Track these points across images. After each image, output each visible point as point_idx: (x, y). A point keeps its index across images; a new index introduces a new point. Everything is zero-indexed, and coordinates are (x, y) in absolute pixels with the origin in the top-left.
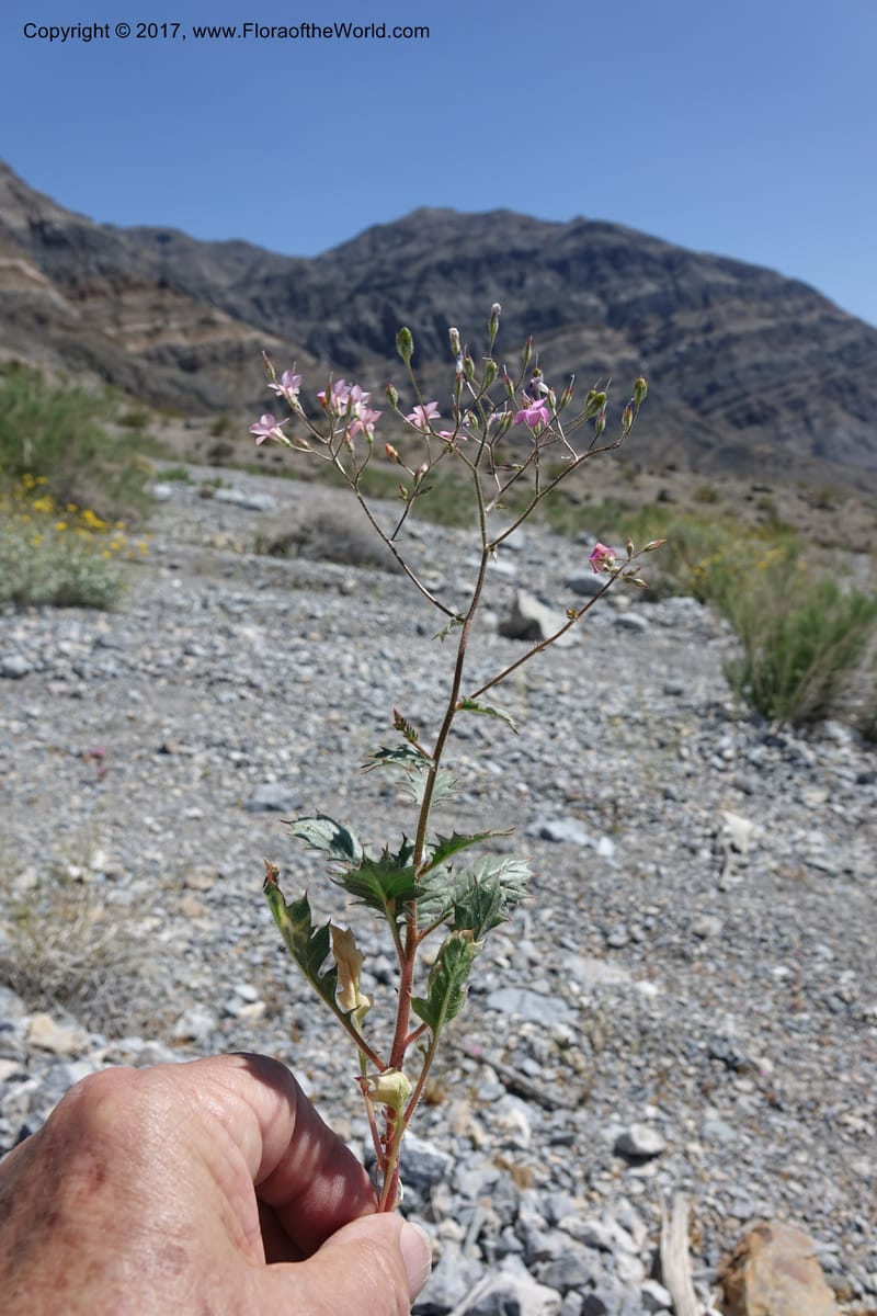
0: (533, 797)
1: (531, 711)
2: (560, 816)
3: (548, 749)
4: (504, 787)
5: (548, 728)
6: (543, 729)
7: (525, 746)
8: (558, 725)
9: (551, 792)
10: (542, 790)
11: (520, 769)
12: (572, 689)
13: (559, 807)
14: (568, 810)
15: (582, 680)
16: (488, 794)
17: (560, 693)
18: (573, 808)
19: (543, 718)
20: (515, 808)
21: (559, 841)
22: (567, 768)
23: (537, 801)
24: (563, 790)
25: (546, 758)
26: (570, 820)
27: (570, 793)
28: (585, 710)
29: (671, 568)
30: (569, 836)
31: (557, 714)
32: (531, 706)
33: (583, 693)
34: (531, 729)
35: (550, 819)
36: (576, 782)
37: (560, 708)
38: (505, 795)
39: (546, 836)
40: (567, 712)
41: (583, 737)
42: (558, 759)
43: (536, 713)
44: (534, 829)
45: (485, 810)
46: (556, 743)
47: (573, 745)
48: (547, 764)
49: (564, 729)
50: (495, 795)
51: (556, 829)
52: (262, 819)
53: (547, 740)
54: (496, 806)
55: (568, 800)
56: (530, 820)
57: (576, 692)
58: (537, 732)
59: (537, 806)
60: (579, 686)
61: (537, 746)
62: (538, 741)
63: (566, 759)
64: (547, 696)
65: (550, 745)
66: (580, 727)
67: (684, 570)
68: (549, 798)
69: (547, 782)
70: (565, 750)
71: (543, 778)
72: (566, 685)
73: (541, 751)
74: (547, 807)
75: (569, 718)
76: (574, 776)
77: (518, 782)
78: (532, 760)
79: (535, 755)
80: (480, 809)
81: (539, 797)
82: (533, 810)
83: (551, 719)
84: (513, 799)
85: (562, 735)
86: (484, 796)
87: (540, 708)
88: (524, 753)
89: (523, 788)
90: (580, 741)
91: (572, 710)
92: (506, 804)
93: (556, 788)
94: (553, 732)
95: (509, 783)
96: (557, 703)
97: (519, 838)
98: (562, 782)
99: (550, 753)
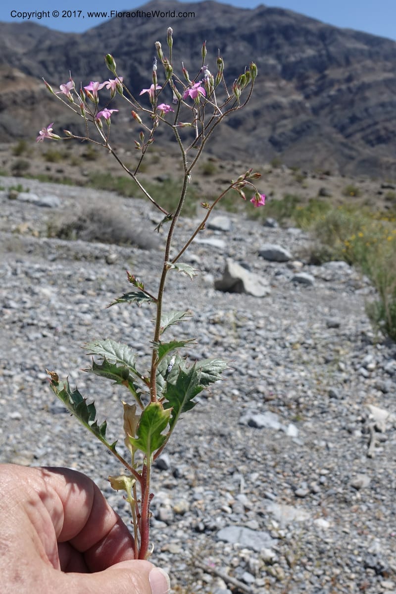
0: (243, 398)
1: (239, 341)
2: (262, 411)
3: (251, 366)
4: (223, 392)
5: (251, 352)
6: (247, 353)
7: (236, 364)
8: (257, 350)
9: (255, 395)
10: (249, 394)
11: (234, 380)
12: (266, 325)
13: (260, 405)
14: (266, 407)
15: (272, 319)
16: (213, 397)
17: (258, 328)
18: (270, 405)
19: (247, 346)
20: (231, 406)
21: (261, 427)
22: (265, 379)
23: (246, 401)
24: (263, 393)
25: (250, 372)
26: (268, 413)
27: (267, 395)
28: (275, 339)
29: (330, 242)
30: (268, 424)
31: (256, 343)
32: (239, 337)
33: (274, 327)
34: (240, 353)
35: (255, 413)
36: (271, 388)
37: (258, 338)
38: (224, 398)
39: (252, 424)
40: (263, 341)
41: (274, 357)
42: (259, 373)
43: (243, 342)
44: (244, 420)
45: (212, 408)
46: (256, 361)
47: (268, 363)
48: (251, 376)
49: (262, 352)
50: (217, 398)
51: (259, 419)
52: (62, 418)
53: (250, 360)
54: (219, 406)
55: (266, 400)
56: (241, 414)
57: (269, 327)
58: (244, 355)
59: (246, 405)
60: (271, 323)
61: (245, 364)
62: (245, 361)
63: (264, 372)
64: (249, 330)
65: (253, 364)
66: (272, 350)
67: (338, 243)
68: (254, 399)
69: (252, 388)
70: (263, 367)
71: (249, 386)
72: (262, 323)
73: (247, 367)
74: (252, 405)
75: (265, 345)
76: (270, 384)
77: (233, 389)
78: (242, 374)
79: (244, 371)
80: (207, 408)
81: (246, 398)
82: (243, 407)
83: (253, 346)
84: (230, 400)
85: (261, 356)
86: (210, 399)
87: (245, 339)
88: (236, 370)
89: (236, 392)
90: (272, 361)
91: (267, 339)
92: (224, 404)
93: (258, 392)
94: (255, 354)
95: (227, 390)
96: (257, 335)
97: (235, 427)
98: (261, 388)
99: (254, 369)
